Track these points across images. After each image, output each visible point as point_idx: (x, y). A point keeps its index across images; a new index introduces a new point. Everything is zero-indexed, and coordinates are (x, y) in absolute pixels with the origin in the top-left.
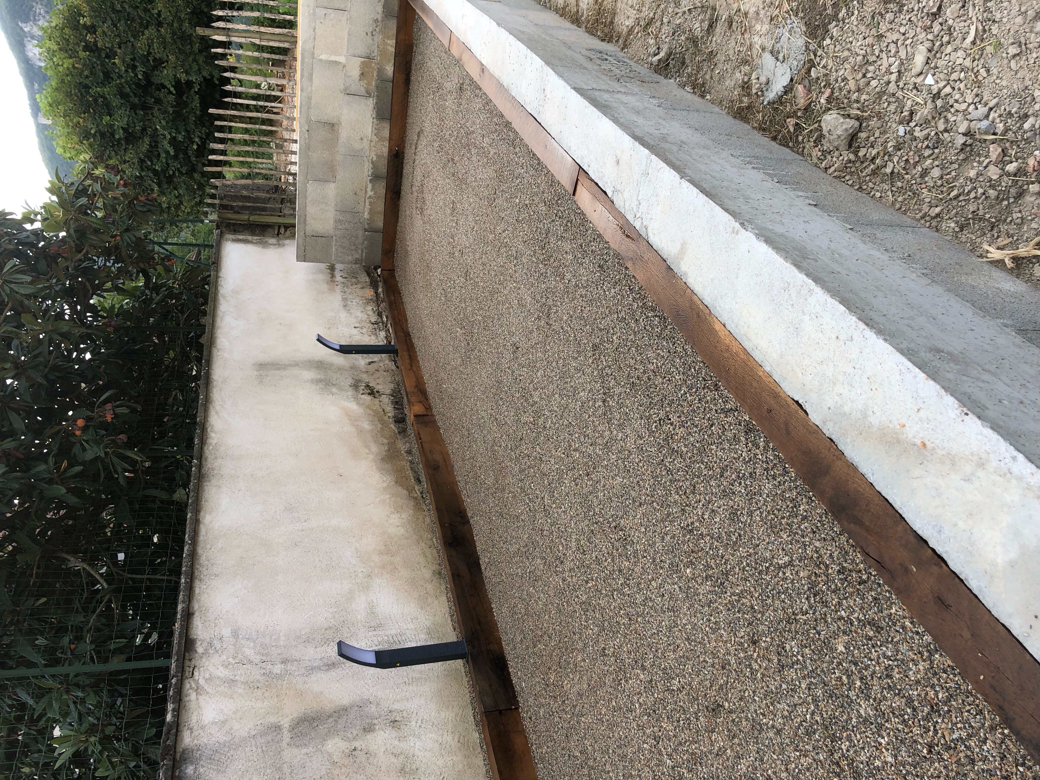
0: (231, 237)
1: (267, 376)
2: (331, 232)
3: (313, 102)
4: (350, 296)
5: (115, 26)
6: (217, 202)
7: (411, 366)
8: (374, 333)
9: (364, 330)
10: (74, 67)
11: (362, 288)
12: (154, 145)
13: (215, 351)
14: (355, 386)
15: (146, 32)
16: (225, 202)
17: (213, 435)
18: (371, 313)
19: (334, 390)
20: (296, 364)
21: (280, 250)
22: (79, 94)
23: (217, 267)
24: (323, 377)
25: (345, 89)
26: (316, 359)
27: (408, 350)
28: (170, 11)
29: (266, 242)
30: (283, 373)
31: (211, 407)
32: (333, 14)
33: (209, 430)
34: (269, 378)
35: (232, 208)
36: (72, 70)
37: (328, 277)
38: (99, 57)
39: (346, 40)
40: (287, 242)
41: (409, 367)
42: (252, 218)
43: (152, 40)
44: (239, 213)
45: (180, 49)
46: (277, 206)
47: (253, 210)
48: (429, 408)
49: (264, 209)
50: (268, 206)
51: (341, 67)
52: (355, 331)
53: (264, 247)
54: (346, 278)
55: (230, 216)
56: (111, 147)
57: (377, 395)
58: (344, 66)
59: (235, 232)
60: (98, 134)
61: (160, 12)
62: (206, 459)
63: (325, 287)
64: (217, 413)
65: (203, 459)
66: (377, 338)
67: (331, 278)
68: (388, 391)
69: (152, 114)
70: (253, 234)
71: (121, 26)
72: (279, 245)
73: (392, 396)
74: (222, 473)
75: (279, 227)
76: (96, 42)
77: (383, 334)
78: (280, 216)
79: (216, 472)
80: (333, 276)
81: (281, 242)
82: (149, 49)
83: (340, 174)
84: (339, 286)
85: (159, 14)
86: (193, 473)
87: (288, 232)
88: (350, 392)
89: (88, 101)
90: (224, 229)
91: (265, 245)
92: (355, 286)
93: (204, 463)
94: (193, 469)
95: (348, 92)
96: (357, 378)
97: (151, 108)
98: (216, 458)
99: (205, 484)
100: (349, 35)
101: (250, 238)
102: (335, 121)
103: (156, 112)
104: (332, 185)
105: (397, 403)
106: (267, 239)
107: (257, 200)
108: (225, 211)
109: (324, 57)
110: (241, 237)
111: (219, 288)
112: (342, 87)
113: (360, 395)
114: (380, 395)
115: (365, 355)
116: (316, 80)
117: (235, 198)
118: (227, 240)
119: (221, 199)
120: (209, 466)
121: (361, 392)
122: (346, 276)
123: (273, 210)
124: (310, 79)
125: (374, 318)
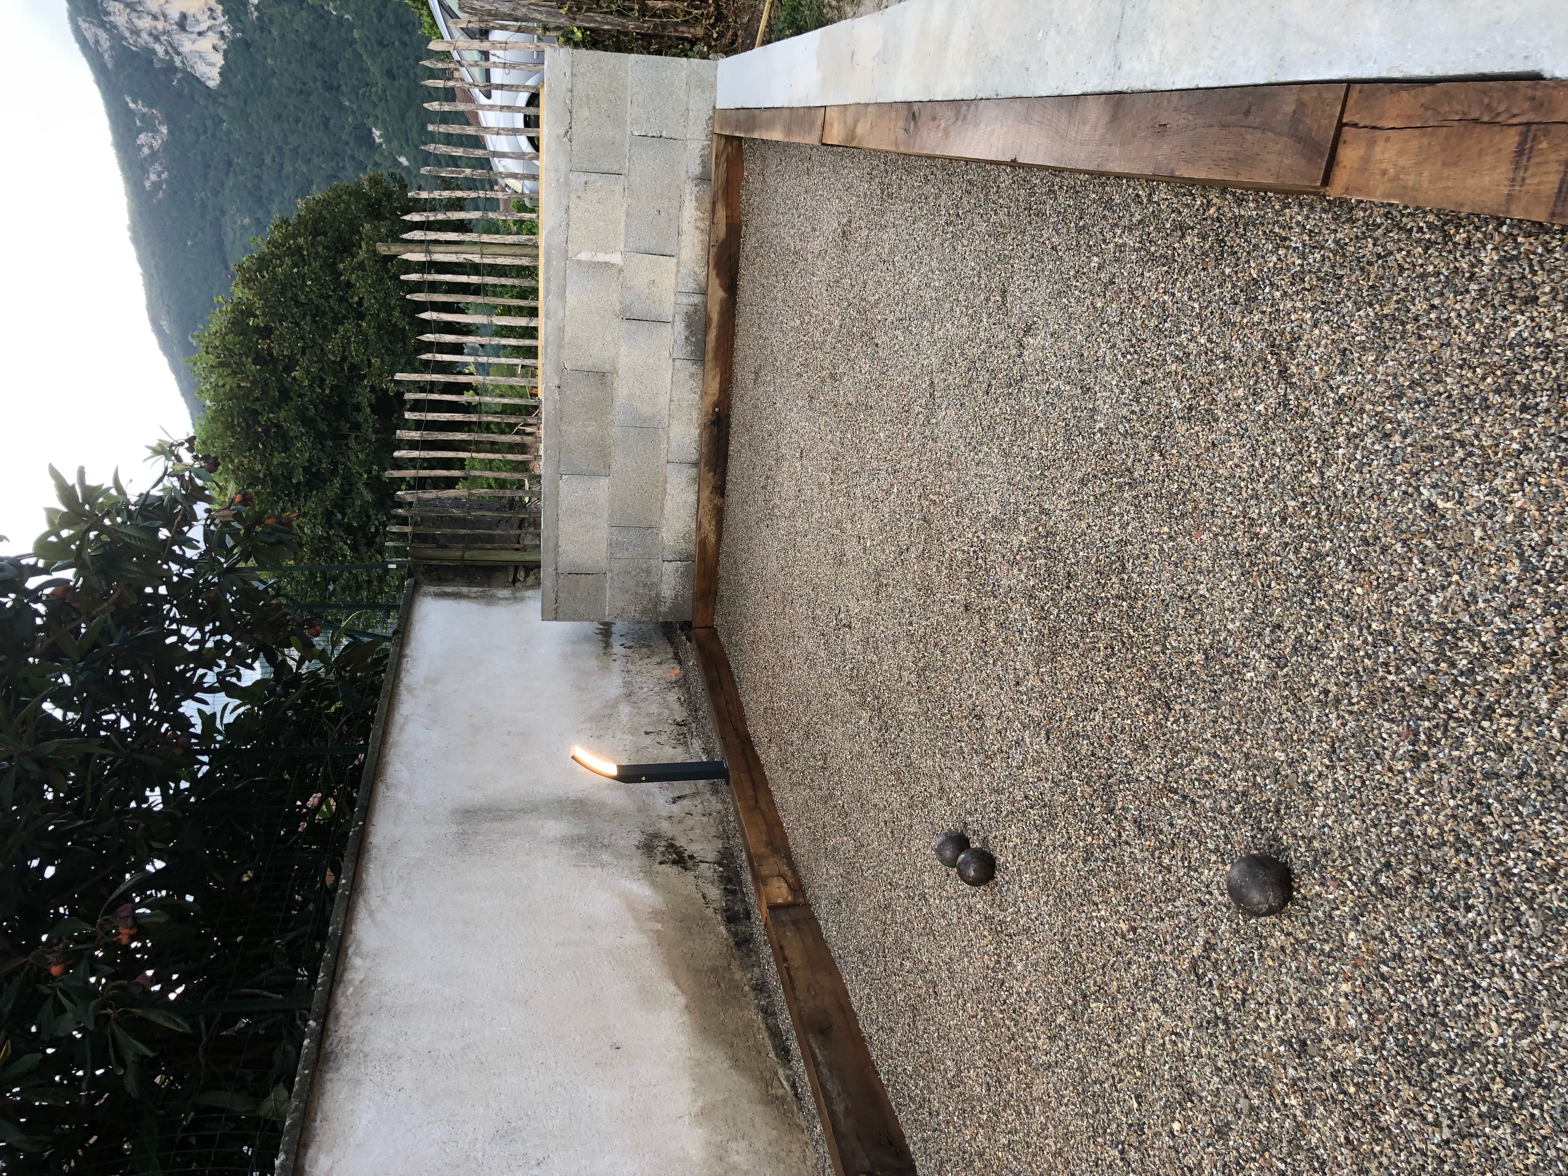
0: (432, 589)
1: (476, 833)
2: (604, 564)
3: (568, 335)
4: (639, 679)
5: (297, 324)
6: (408, 529)
7: (757, 802)
8: (682, 740)
9: (664, 737)
10: (239, 386)
11: (660, 663)
12: (348, 489)
13: (381, 788)
14: (648, 847)
15: (341, 329)
16: (421, 530)
17: (357, 961)
18: (676, 706)
19: (605, 857)
20: (533, 809)
21: (517, 607)
22: (244, 424)
23: (402, 639)
24: (583, 832)
25: (624, 310)
26: (572, 796)
27: (749, 770)
28: (375, 298)
29: (492, 596)
30: (509, 826)
31: (361, 902)
32: (600, 182)
33: (350, 951)
34: (480, 838)
35: (434, 539)
36: (236, 390)
37: (599, 648)
38: (274, 372)
39: (623, 224)
40: (530, 593)
41: (752, 803)
42: (468, 555)
43: (349, 338)
44: (446, 547)
45: (387, 349)
46: (512, 532)
47: (470, 541)
48: (797, 888)
49: (490, 539)
50: (495, 532)
51: (615, 272)
52: (648, 740)
53: (488, 604)
54: (630, 647)
55: (430, 552)
56: (286, 495)
57: (690, 863)
58: (621, 271)
59: (440, 580)
60: (268, 478)
61: (361, 299)
62: (337, 1017)
63: (592, 664)
64: (371, 914)
65: (332, 1017)
66: (687, 751)
67: (605, 648)
68: (712, 856)
69: (347, 445)
70: (471, 583)
71: (306, 325)
72: (515, 599)
73: (720, 864)
74: (366, 1049)
75: (516, 568)
76: (270, 348)
77: (696, 745)
78: (517, 550)
79: (354, 1046)
80: (607, 645)
81: (518, 595)
82: (344, 351)
83: (618, 461)
84: (618, 662)
85: (360, 303)
86: (304, 1051)
87: (531, 578)
88: (638, 860)
89: (256, 432)
90: (420, 577)
91: (490, 600)
92: (646, 661)
93: (331, 1026)
94: (306, 1042)
95: (628, 315)
96: (651, 830)
97: (346, 437)
98: (358, 1014)
99: (329, 1076)
100: (627, 215)
101: (465, 590)
102: (607, 367)
103: (353, 443)
104: (604, 482)
105: (729, 880)
106: (494, 591)
107: (478, 523)
108: (423, 546)
109: (584, 256)
110: (449, 589)
111: (403, 674)
112: (618, 307)
113: (656, 866)
114: (696, 865)
115: (665, 784)
116: (571, 299)
117: (441, 521)
118: (425, 595)
119: (415, 525)
120: (342, 1032)
121: (659, 858)
122: (631, 644)
123: (504, 539)
124: (562, 295)
125: (680, 714)
